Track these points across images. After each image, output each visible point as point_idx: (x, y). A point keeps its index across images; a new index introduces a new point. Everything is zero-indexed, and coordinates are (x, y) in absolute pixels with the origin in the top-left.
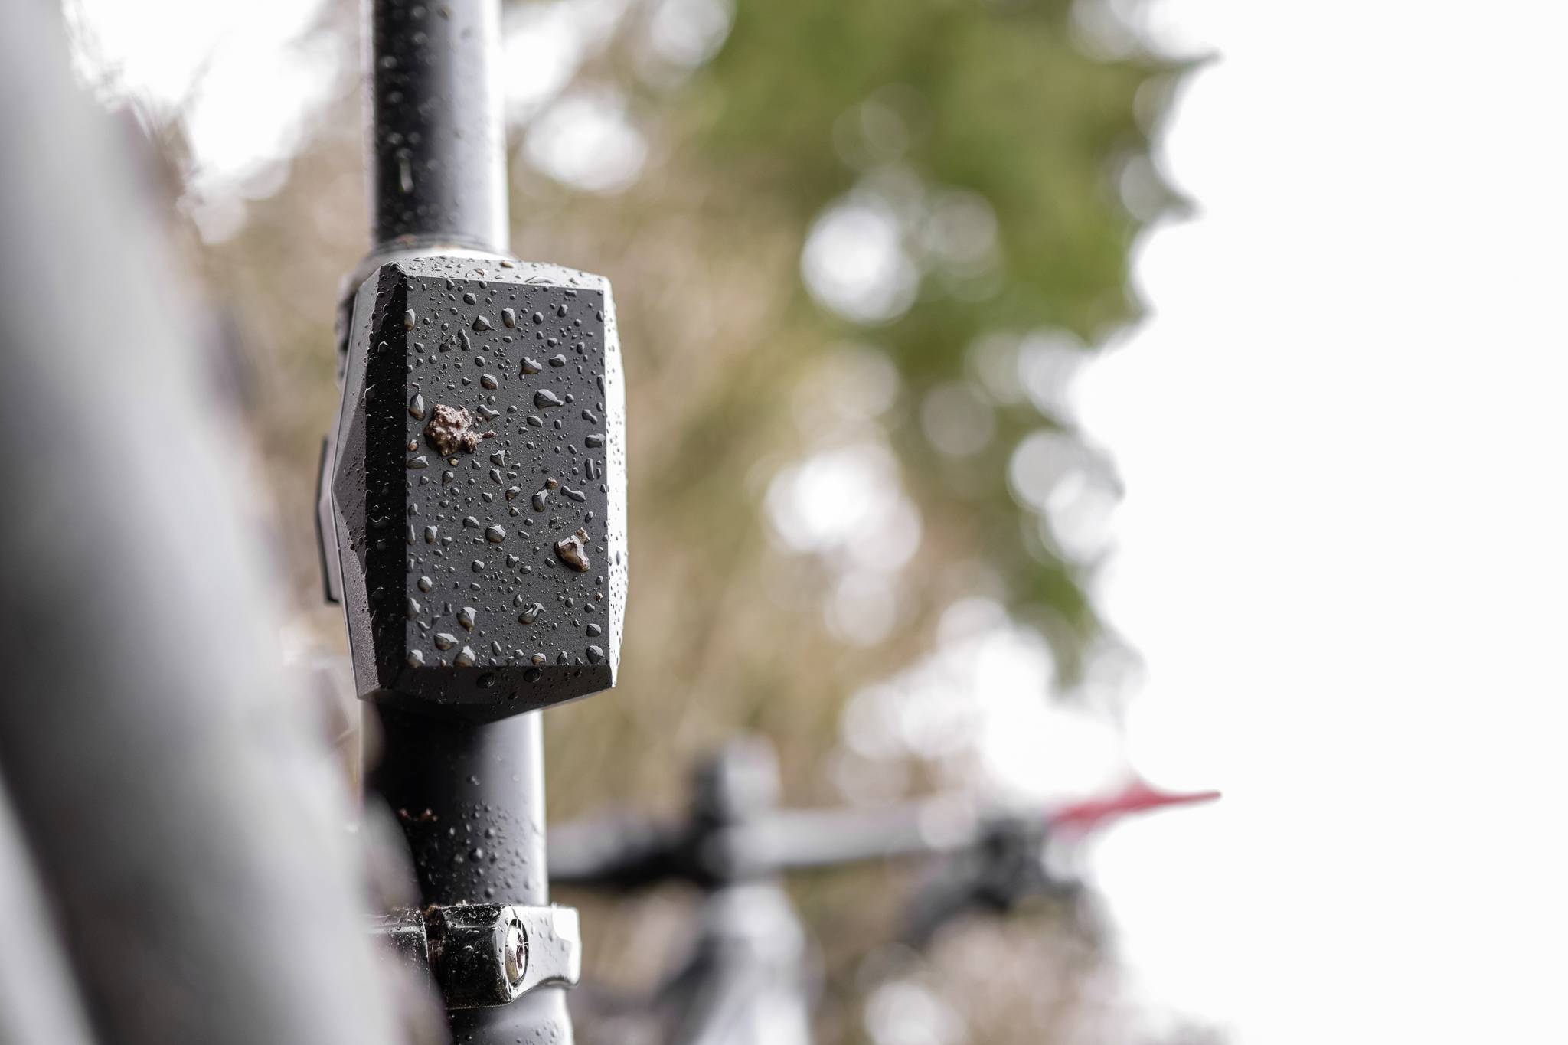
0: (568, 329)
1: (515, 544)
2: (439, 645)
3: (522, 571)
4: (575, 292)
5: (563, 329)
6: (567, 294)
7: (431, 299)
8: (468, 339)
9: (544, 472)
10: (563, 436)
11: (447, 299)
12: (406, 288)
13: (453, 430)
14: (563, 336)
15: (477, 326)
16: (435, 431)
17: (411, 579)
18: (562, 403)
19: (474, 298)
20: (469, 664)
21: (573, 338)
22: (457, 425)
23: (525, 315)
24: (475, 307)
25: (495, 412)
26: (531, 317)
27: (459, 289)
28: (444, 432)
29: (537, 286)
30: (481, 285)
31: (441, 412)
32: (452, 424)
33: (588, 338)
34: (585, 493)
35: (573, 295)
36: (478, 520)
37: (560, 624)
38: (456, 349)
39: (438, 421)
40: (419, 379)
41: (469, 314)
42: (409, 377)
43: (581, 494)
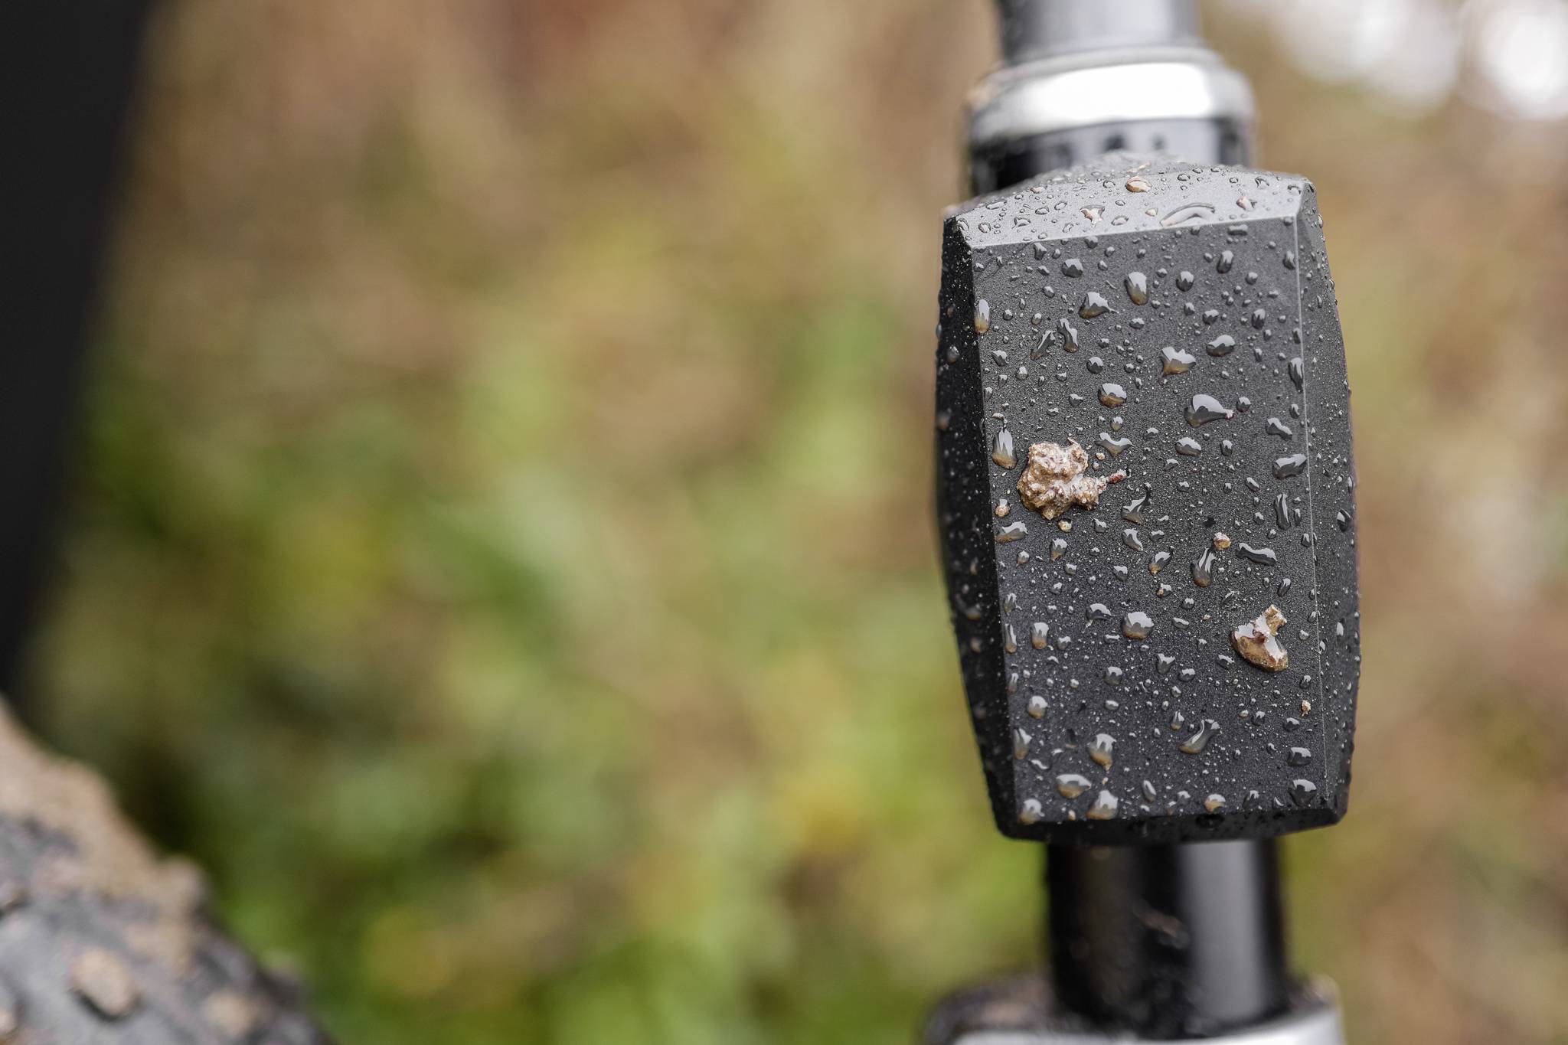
0: (1237, 292)
1: (1168, 639)
2: (1058, 794)
3: (1180, 680)
4: (1244, 228)
5: (1226, 293)
6: (1233, 234)
7: (1012, 280)
8: (1073, 332)
9: (1210, 523)
10: (1235, 466)
11: (1035, 276)
12: (968, 268)
13: (1057, 483)
14: (1229, 304)
15: (1086, 313)
16: (1030, 489)
17: (1014, 700)
18: (1230, 413)
19: (1079, 266)
20: (1107, 816)
21: (1245, 305)
22: (1064, 476)
23: (1163, 280)
24: (1083, 281)
25: (1124, 441)
26: (1172, 281)
27: (1054, 257)
28: (1044, 488)
29: (1181, 229)
30: (1090, 245)
31: (1036, 458)
32: (1056, 476)
33: (1270, 303)
34: (1276, 551)
35: (1242, 233)
36: (1108, 608)
37: (1244, 751)
38: (1056, 351)
39: (1033, 473)
40: (1004, 409)
41: (1069, 294)
42: (987, 406)
43: (1269, 553)
